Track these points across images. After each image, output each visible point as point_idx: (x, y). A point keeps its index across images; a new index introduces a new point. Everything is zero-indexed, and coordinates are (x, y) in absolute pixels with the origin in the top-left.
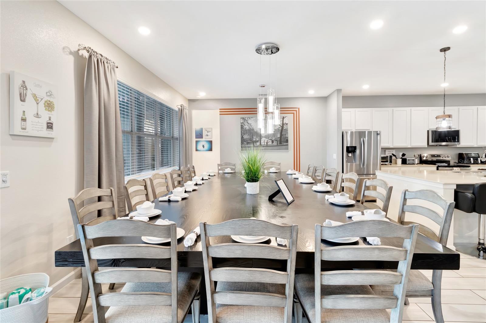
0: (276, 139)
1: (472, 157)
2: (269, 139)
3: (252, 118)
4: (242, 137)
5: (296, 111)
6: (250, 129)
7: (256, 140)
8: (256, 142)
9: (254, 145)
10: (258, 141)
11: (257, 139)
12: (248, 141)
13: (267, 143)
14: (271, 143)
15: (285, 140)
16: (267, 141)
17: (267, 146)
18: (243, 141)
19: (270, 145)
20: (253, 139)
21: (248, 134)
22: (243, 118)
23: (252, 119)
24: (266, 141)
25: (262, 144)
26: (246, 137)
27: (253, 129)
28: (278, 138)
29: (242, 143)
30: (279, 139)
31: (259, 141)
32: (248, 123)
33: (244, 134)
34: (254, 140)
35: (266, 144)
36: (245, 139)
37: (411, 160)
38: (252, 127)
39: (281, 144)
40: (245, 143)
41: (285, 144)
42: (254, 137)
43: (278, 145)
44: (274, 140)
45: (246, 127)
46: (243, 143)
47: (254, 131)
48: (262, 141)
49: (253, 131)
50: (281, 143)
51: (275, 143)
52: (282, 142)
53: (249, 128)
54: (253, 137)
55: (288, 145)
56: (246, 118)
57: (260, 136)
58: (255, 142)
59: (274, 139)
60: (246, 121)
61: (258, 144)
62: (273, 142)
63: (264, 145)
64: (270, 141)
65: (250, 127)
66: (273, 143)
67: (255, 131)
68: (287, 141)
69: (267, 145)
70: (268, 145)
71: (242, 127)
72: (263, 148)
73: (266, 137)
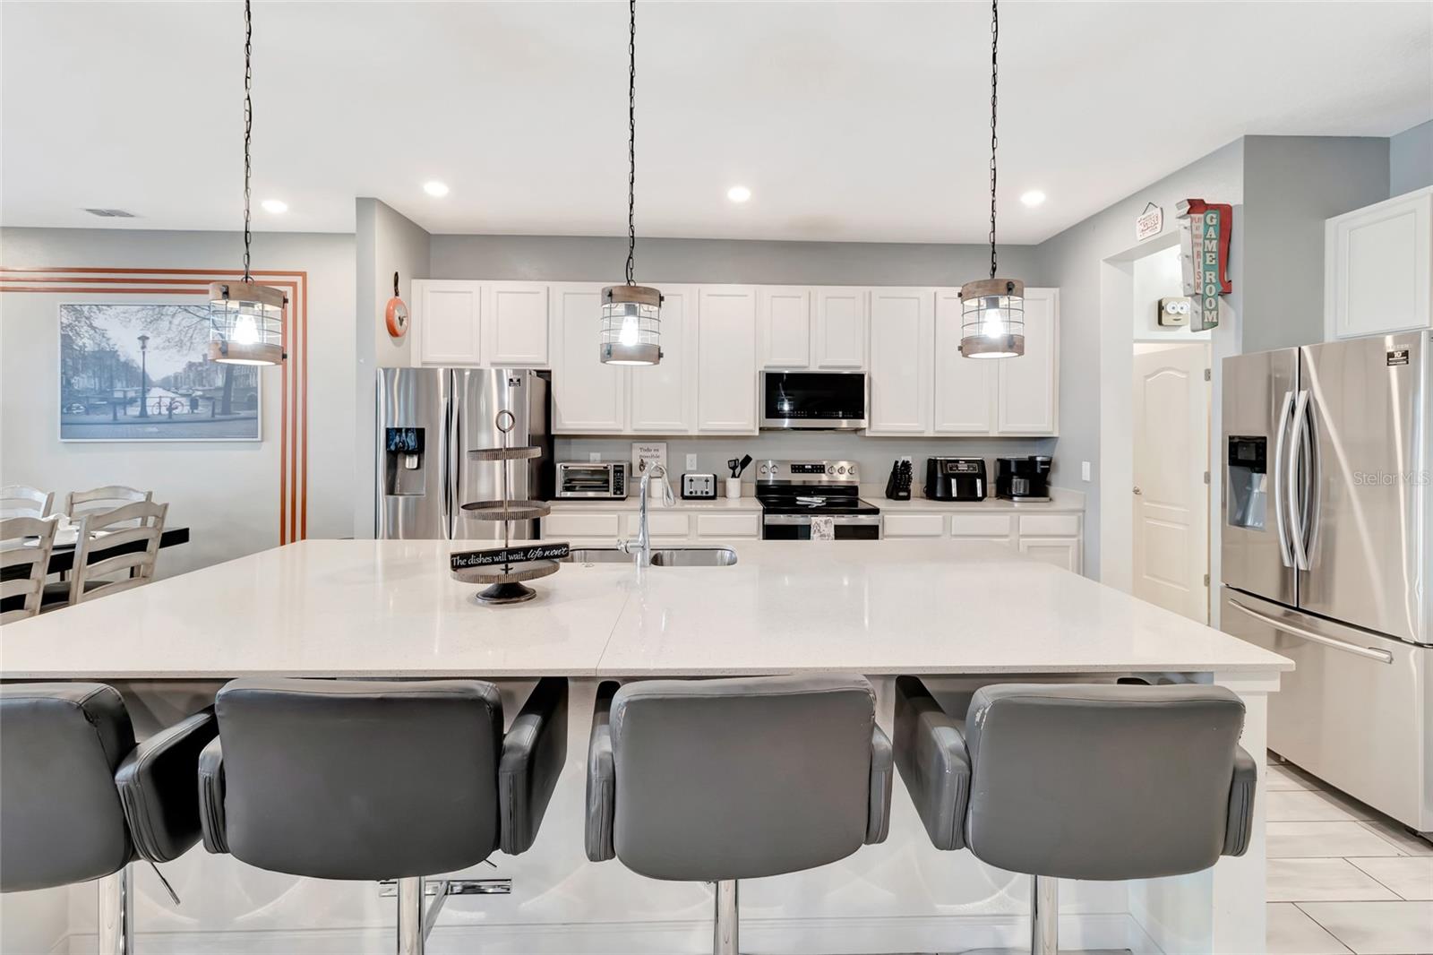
0: (208, 396)
1: (954, 476)
2: (180, 391)
3: (108, 306)
4: (67, 385)
5: (294, 285)
6: (98, 352)
7: (125, 397)
8: (128, 402)
9: (118, 414)
10: (132, 401)
11: (131, 394)
12: (92, 401)
13: (170, 409)
14: (186, 409)
15: (246, 400)
16: (173, 399)
17: (171, 420)
18: (69, 396)
19: (183, 418)
20: (112, 392)
21: (94, 373)
22: (71, 308)
23: (111, 312)
24: (166, 401)
25: (149, 411)
26: (82, 382)
27: (114, 354)
28: (218, 389)
29: (66, 407)
30: (221, 394)
31: (139, 403)
32: (91, 326)
33: (76, 372)
34: (118, 395)
35: (167, 412)
36: (78, 391)
37: (699, 479)
38: (111, 342)
39: (230, 414)
40: (78, 408)
41: (243, 414)
42: (119, 385)
43: (217, 417)
44: (201, 397)
45: (86, 342)
46: (69, 409)
47: (118, 360)
48: (150, 402)
49: (114, 362)
50: (226, 411)
51: (203, 410)
52: (232, 406)
53: (96, 349)
54: (112, 386)
55: (256, 418)
56: (86, 309)
57: (144, 383)
58: (120, 404)
59: (200, 393)
60: (84, 319)
61: (134, 411)
62: (194, 404)
63: (160, 418)
64: (183, 400)
65: (99, 345)
66: (197, 409)
67: (122, 359)
68: (252, 403)
69: (170, 415)
70: (174, 418)
71: (67, 342)
72: (153, 429)
73: (166, 384)
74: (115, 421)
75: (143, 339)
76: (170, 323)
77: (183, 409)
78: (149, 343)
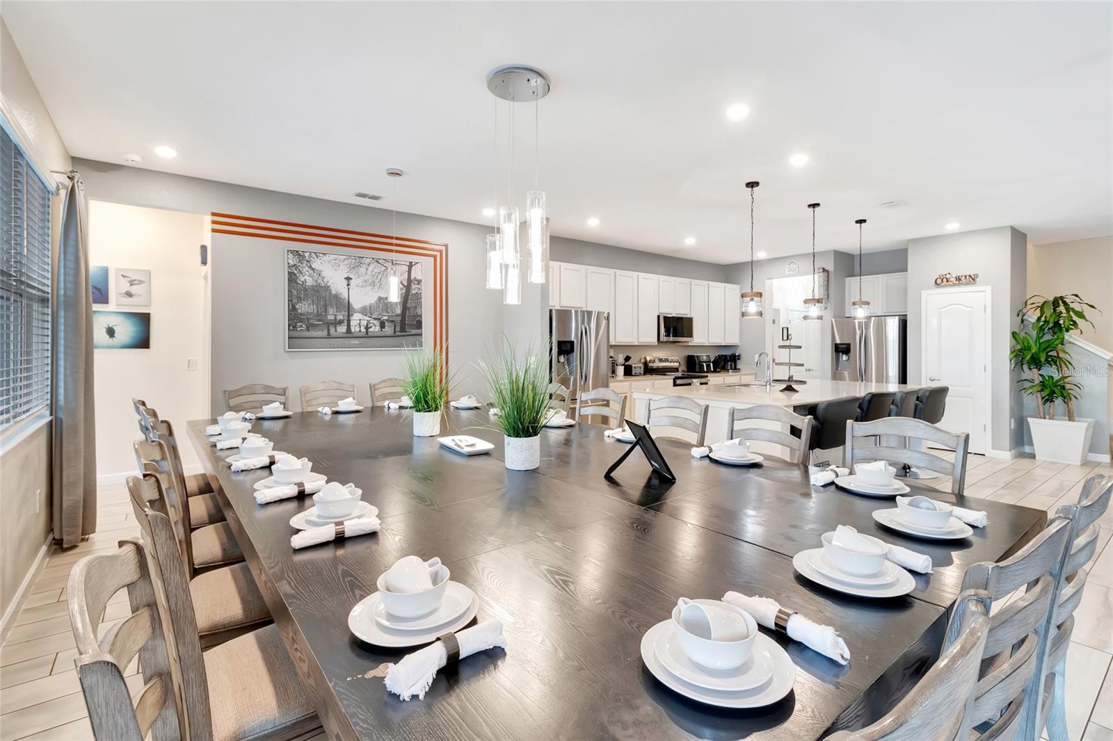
0: (391, 319)
1: (704, 362)
2: (373, 316)
3: (324, 254)
4: (292, 309)
5: (440, 251)
6: (316, 286)
7: (336, 319)
8: (338, 323)
9: (331, 332)
10: (341, 322)
11: (340, 317)
12: (311, 321)
13: (367, 328)
14: (378, 328)
15: (415, 323)
16: (369, 321)
17: (367, 335)
18: (294, 318)
19: (376, 335)
20: (326, 315)
21: (313, 301)
22: (296, 253)
23: (326, 258)
24: (364, 323)
25: (353, 330)
26: (304, 307)
27: (327, 288)
28: (397, 315)
29: (292, 325)
30: (400, 318)
31: (346, 322)
32: (310, 267)
33: (299, 299)
34: (331, 317)
35: (365, 330)
36: (301, 314)
37: (638, 367)
38: (326, 280)
39: (405, 332)
40: (301, 326)
41: (414, 332)
42: (331, 311)
43: (397, 334)
44: (387, 320)
45: (307, 279)
46: (295, 327)
47: (331, 293)
48: (353, 323)
49: (327, 293)
50: (403, 329)
51: (389, 329)
52: (406, 327)
53: (315, 284)
54: (326, 311)
55: (421, 335)
56: (307, 254)
57: (349, 308)
58: (332, 324)
59: (387, 318)
60: (305, 262)
61: (342, 329)
62: (382, 325)
63: (361, 334)
64: (375, 322)
65: (317, 282)
66: (384, 328)
67: (334, 292)
68: (419, 325)
69: (367, 332)
70: (370, 334)
71: (292, 278)
72: (356, 342)
73: (364, 311)
74: (329, 336)
75: (348, 279)
76: (367, 269)
77: (375, 328)
78: (352, 282)
